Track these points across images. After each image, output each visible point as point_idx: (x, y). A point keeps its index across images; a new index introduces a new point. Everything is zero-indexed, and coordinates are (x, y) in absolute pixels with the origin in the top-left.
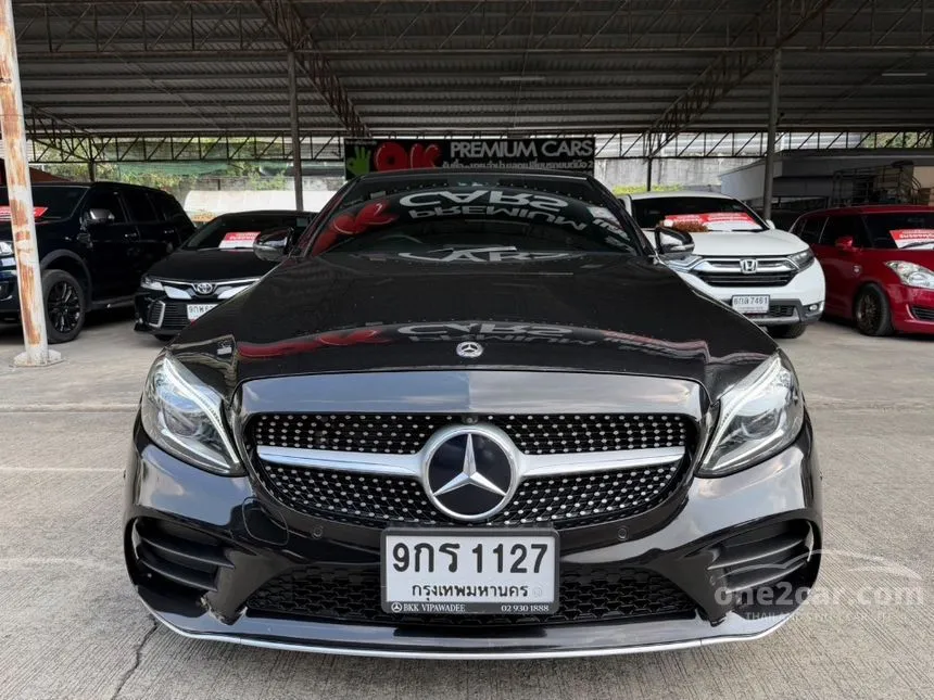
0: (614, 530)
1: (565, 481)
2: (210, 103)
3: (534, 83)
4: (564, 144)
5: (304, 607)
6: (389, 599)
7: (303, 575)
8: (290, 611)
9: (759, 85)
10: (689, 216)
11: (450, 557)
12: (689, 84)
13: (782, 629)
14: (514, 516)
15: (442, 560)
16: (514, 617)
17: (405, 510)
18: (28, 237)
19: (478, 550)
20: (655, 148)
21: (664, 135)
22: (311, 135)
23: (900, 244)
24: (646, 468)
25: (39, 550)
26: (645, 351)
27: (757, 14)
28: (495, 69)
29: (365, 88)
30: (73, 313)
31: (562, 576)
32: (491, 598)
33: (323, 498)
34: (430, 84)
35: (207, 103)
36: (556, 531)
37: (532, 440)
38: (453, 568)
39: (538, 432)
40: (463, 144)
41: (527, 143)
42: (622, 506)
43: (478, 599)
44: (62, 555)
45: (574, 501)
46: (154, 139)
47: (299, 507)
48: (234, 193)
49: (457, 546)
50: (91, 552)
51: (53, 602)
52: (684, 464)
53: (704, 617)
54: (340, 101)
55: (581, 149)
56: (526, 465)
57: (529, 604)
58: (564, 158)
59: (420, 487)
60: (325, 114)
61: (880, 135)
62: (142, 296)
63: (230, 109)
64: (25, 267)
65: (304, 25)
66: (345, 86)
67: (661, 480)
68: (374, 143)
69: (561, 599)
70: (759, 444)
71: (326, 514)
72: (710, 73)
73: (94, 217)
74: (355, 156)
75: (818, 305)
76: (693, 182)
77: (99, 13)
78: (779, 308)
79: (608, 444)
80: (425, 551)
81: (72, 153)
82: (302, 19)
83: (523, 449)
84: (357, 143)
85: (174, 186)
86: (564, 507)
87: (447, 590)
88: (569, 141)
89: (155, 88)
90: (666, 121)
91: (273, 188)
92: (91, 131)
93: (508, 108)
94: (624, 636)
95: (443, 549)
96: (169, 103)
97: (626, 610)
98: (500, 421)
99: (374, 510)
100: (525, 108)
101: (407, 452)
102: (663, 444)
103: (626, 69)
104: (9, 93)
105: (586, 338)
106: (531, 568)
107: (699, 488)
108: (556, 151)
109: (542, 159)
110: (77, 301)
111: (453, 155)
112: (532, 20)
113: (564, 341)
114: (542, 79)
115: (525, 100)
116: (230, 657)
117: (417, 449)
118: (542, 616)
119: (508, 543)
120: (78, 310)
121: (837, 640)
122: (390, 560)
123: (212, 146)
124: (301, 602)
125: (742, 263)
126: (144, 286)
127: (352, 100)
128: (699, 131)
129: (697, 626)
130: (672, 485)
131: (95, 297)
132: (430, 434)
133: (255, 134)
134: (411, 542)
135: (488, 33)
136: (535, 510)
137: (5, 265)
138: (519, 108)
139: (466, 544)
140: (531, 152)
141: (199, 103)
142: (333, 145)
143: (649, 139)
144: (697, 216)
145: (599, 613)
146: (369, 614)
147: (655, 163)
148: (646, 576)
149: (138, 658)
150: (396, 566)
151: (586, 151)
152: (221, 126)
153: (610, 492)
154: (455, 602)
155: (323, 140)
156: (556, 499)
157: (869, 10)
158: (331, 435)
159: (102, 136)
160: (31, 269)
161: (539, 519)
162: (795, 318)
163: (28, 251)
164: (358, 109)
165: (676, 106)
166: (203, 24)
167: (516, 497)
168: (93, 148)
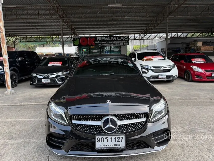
0: (135, 133)
1: (126, 125)
2: (42, 29)
3: (115, 24)
4: (122, 37)
5: (81, 149)
6: (96, 147)
7: (81, 143)
8: (78, 150)
9: (164, 23)
10: (149, 57)
11: (107, 139)
12: (149, 24)
13: (166, 148)
14: (117, 132)
15: (106, 140)
16: (118, 149)
17: (99, 131)
18: (7, 66)
19: (112, 138)
20: (142, 37)
21: (144, 34)
22: (65, 35)
23: (193, 62)
24: (140, 122)
25: (23, 138)
26: (139, 98)
27: (163, 9)
28: (106, 21)
29: (77, 25)
30: (16, 81)
31: (126, 141)
32: (114, 146)
33: (84, 129)
34: (92, 24)
35: (41, 29)
36: (125, 134)
37: (120, 118)
38: (107, 141)
39: (121, 117)
40: (100, 37)
41: (114, 37)
42: (136, 129)
43: (112, 146)
44: (28, 139)
45: (128, 128)
46: (29, 37)
47: (80, 131)
48: (47, 48)
49: (108, 138)
50: (34, 138)
51: (29, 148)
52: (146, 121)
53: (151, 147)
54: (72, 28)
55: (126, 38)
56: (120, 123)
57: (121, 147)
58: (122, 40)
59: (101, 127)
60: (68, 31)
61: (191, 33)
62: (32, 77)
63: (46, 30)
64: (7, 72)
65: (64, 12)
66: (73, 25)
67: (143, 124)
68: (80, 37)
69: (126, 145)
70: (159, 116)
71: (84, 132)
72: (154, 21)
73: (20, 59)
74: (75, 40)
75: (176, 76)
76: (151, 44)
77: (17, 10)
78: (168, 77)
79: (133, 118)
80: (102, 139)
81: (10, 40)
82: (63, 11)
83: (119, 120)
84: (76, 38)
85: (33, 46)
86: (126, 130)
87: (106, 145)
88: (123, 37)
89: (29, 26)
90: (144, 31)
91: (56, 46)
92: (14, 35)
93: (109, 29)
94: (137, 151)
95: (106, 138)
96: (32, 29)
97: (137, 147)
98: (114, 115)
99: (93, 131)
100: (113, 29)
101: (98, 121)
102: (143, 118)
103: (135, 20)
104: (3, 35)
105: (128, 95)
106: (121, 141)
107: (149, 125)
108: (120, 39)
109: (117, 40)
110: (16, 78)
111: (97, 40)
112: (114, 11)
113: (124, 96)
114: (117, 23)
115: (113, 27)
116: (65, 158)
117: (100, 120)
118: (123, 149)
119: (117, 137)
120: (17, 80)
121: (175, 150)
122: (96, 140)
123: (42, 38)
124: (80, 148)
125: (160, 68)
126: (32, 75)
127: (75, 28)
128: (152, 33)
129: (149, 149)
130: (144, 125)
131: (21, 76)
132: (102, 118)
133: (52, 35)
134: (100, 137)
135: (105, 13)
136: (121, 130)
137: (1, 71)
138: (112, 29)
139: (110, 137)
140: (115, 39)
141: (39, 29)
142: (70, 38)
143: (141, 35)
144: (151, 57)
145: (132, 148)
146: (92, 150)
147: (142, 41)
148: (140, 141)
149: (48, 159)
150: (97, 141)
151: (127, 39)
152: (45, 33)
153: (134, 127)
154: (108, 147)
155: (68, 36)
156: (125, 128)
157: (187, 8)
158: (85, 118)
159: (16, 36)
160: (8, 73)
161: (122, 132)
162: (172, 79)
163: (7, 69)
164: (76, 30)
165: (146, 28)
166: (41, 12)
167: (118, 128)
168: (15, 39)
